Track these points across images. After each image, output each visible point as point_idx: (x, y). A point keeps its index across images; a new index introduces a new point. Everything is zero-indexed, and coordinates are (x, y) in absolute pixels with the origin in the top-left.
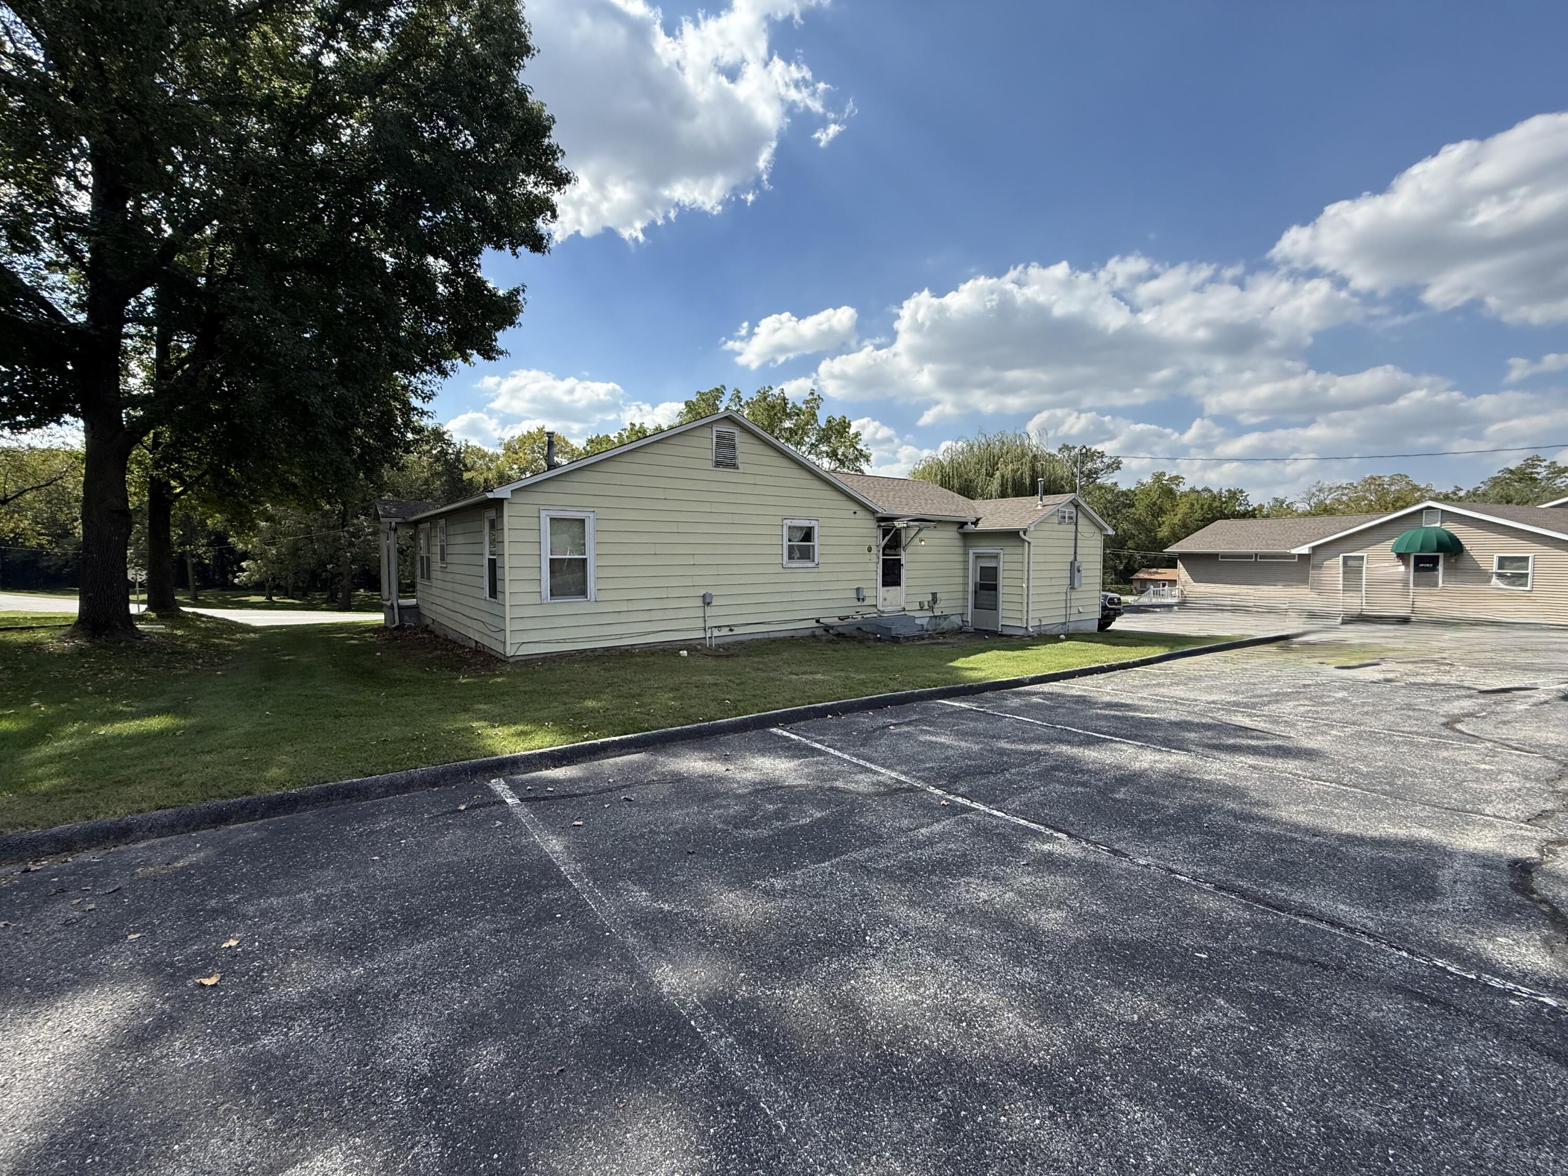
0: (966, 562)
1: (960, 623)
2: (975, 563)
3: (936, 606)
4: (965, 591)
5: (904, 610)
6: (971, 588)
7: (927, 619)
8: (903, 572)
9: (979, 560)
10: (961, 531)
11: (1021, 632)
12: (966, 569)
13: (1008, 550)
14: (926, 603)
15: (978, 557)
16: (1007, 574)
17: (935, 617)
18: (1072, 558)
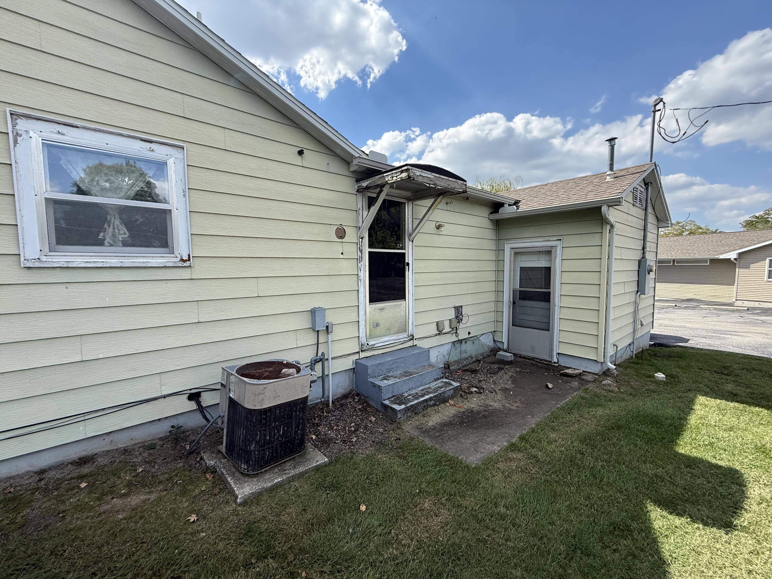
0: (499, 261)
1: (492, 344)
2: (514, 262)
3: (461, 326)
4: (498, 302)
5: (412, 338)
6: (507, 297)
7: (449, 346)
8: (410, 276)
9: (520, 258)
10: (496, 216)
11: (596, 369)
12: (499, 271)
13: (570, 241)
14: (447, 324)
15: (517, 253)
16: (567, 278)
17: (460, 341)
18: (638, 256)
